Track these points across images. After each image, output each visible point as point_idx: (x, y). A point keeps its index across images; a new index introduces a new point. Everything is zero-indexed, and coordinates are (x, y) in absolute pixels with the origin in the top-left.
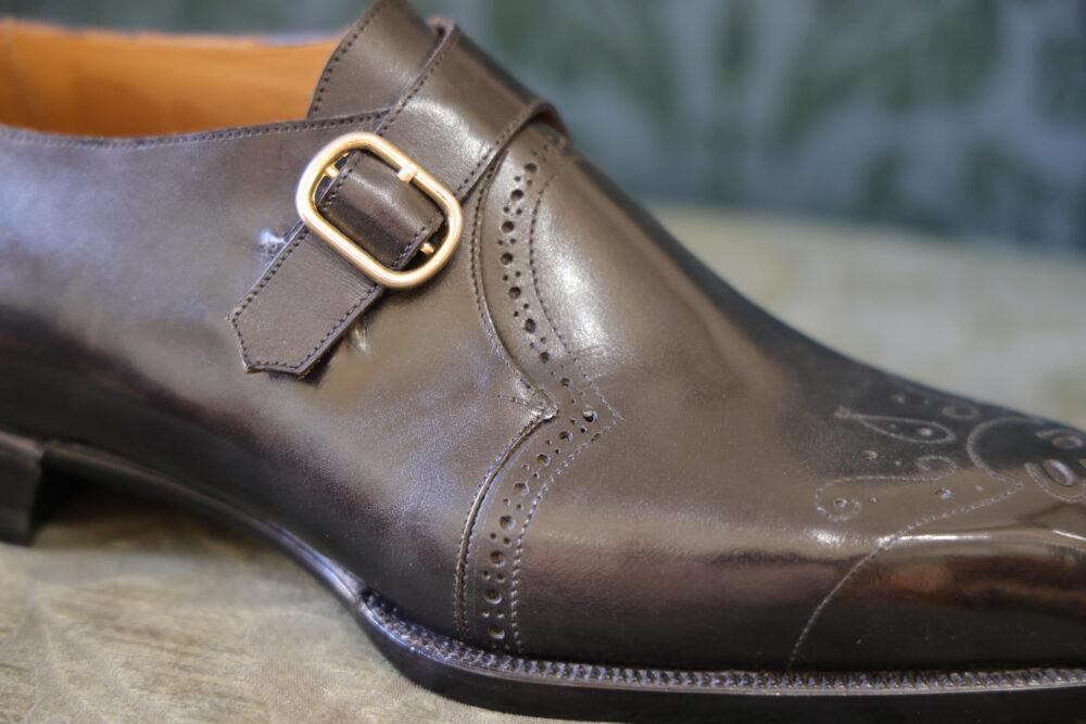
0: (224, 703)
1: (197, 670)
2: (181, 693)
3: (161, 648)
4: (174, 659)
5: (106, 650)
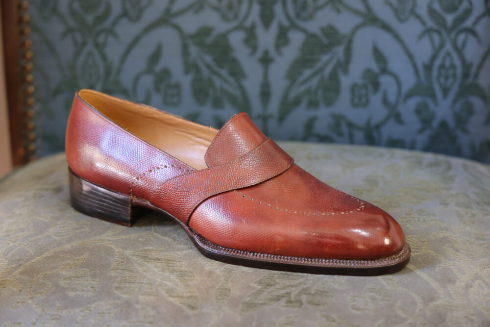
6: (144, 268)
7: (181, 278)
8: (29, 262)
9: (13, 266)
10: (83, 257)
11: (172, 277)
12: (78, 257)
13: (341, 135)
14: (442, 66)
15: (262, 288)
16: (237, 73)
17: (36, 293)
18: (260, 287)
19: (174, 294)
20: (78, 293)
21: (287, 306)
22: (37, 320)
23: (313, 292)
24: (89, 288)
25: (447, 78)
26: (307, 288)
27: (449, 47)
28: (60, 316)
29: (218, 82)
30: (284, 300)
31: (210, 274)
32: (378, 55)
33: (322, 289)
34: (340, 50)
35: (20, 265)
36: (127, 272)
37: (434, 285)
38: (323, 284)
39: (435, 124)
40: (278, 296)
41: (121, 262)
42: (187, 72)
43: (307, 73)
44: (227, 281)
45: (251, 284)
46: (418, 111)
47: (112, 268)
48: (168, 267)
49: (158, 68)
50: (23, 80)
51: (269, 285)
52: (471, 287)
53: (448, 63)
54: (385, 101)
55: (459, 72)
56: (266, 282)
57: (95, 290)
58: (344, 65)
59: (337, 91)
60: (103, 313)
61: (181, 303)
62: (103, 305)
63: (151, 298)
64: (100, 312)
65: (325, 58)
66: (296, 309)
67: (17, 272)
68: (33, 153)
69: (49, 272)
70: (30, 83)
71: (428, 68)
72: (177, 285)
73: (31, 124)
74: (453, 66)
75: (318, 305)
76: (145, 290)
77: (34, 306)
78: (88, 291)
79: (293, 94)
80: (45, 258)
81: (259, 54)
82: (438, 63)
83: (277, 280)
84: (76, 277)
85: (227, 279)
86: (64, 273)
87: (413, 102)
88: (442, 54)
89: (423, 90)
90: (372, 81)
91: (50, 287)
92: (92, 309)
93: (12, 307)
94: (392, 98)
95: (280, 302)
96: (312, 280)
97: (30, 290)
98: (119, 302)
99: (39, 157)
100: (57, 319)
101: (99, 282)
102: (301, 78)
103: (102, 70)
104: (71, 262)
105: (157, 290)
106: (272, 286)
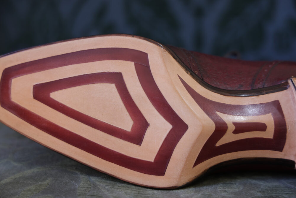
12: (40, 183)
41: (88, 188)
47: (78, 194)
80: (4, 184)
104: (32, 187)
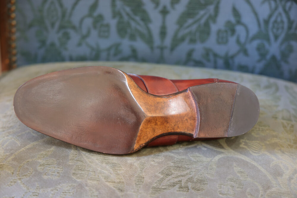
0: (114, 165)
1: (108, 160)
2: (107, 163)
3: (101, 157)
4: (104, 158)
5: (93, 157)
6: (90, 160)
7: (113, 168)
8: (17, 152)
9: (8, 154)
10: (51, 150)
11: (107, 167)
13: (209, 61)
14: (275, 22)
15: (164, 177)
16: (146, 19)
17: (23, 176)
18: (162, 176)
19: (109, 180)
20: (50, 177)
21: (180, 191)
22: (24, 195)
23: (195, 180)
24: (56, 173)
25: (278, 29)
26: (191, 177)
27: (280, 10)
28: (39, 194)
29: (133, 24)
30: (177, 186)
31: (131, 165)
32: (236, 12)
33: (200, 179)
34: (211, 8)
35: (12, 154)
36: (79, 162)
37: (270, 177)
38: (201, 175)
39: (268, 57)
40: (174, 183)
42: (114, 17)
43: (190, 21)
44: (142, 171)
45: (157, 174)
46: (259, 49)
48: (105, 160)
49: (96, 14)
50: (9, 16)
51: (168, 175)
52: (292, 179)
53: (279, 20)
54: (238, 41)
55: (286, 25)
56: (166, 173)
57: (60, 175)
58: (214, 18)
59: (208, 33)
60: (66, 192)
61: (114, 187)
62: (65, 186)
63: (95, 182)
64: (64, 191)
65: (202, 12)
66: (185, 193)
67: (10, 158)
68: (15, 62)
69: (30, 160)
70: (13, 19)
71: (267, 22)
72: (111, 173)
73: (14, 45)
74: (282, 22)
75: (199, 190)
76: (91, 177)
77: (22, 185)
78: (56, 175)
79: (180, 34)
81: (160, 8)
82: (273, 19)
83: (173, 171)
84: (47, 164)
85: (141, 170)
86: (40, 161)
87: (256, 43)
88: (276, 14)
89: (262, 36)
90: (231, 29)
91: (31, 171)
92: (58, 189)
93: (8, 185)
94: (243, 40)
95: (175, 188)
96: (195, 171)
97: (19, 173)
98: (75, 184)
99: (18, 66)
100: (36, 195)
101: (62, 169)
102: (186, 25)
103: (60, 14)
105: (99, 176)
106: (170, 175)
